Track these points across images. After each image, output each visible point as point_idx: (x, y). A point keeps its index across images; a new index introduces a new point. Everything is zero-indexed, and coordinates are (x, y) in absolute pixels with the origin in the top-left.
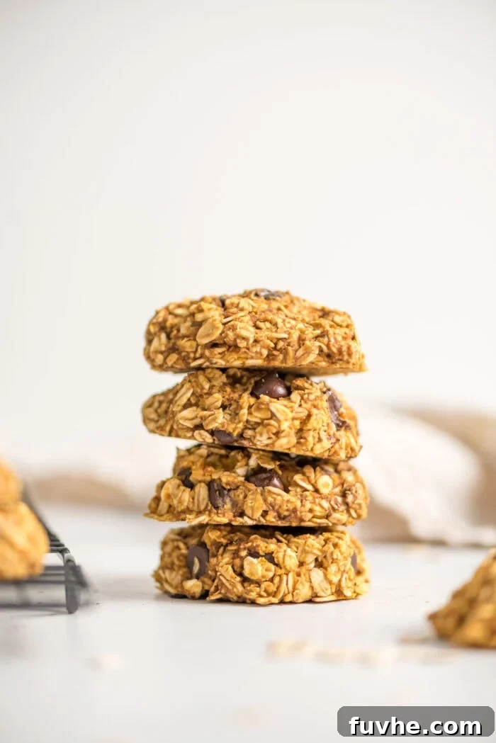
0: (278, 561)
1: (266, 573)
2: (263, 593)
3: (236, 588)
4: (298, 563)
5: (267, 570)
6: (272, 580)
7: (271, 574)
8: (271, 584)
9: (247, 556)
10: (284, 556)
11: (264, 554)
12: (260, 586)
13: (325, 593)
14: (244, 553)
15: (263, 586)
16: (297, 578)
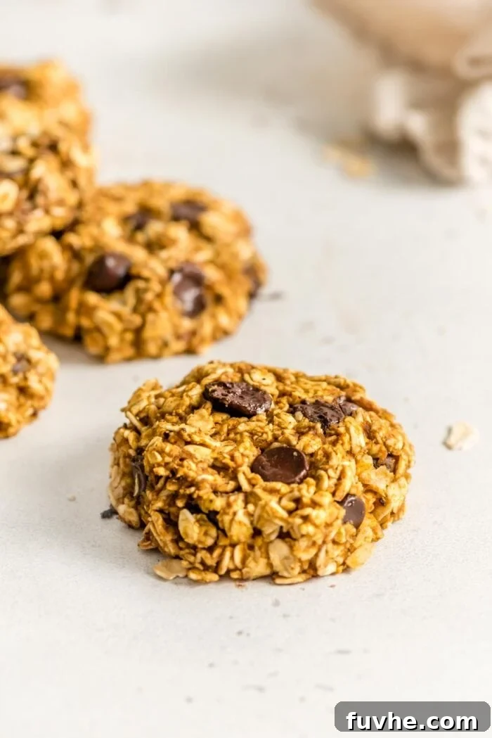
0: (223, 525)
1: (203, 539)
2: (198, 565)
3: (168, 548)
4: (251, 531)
5: (206, 534)
6: (210, 549)
7: (210, 542)
8: (208, 555)
9: (184, 508)
10: (232, 521)
11: (207, 512)
12: (195, 555)
13: (289, 573)
14: (180, 504)
15: (199, 555)
16: (248, 551)
